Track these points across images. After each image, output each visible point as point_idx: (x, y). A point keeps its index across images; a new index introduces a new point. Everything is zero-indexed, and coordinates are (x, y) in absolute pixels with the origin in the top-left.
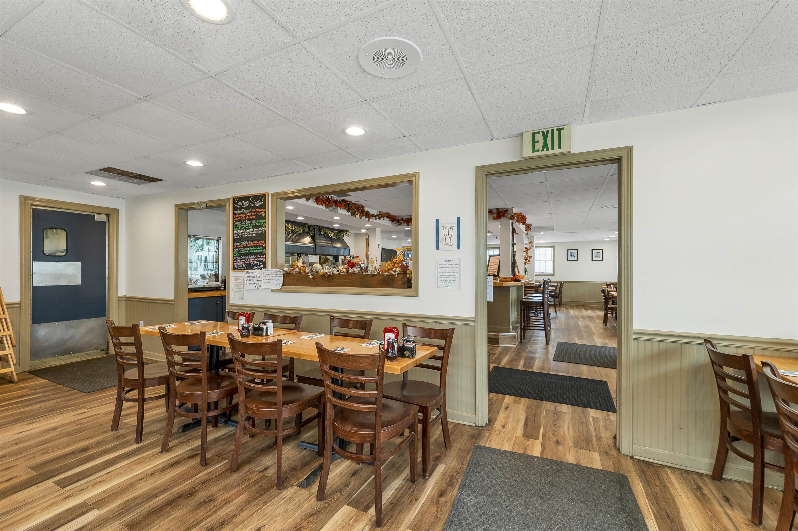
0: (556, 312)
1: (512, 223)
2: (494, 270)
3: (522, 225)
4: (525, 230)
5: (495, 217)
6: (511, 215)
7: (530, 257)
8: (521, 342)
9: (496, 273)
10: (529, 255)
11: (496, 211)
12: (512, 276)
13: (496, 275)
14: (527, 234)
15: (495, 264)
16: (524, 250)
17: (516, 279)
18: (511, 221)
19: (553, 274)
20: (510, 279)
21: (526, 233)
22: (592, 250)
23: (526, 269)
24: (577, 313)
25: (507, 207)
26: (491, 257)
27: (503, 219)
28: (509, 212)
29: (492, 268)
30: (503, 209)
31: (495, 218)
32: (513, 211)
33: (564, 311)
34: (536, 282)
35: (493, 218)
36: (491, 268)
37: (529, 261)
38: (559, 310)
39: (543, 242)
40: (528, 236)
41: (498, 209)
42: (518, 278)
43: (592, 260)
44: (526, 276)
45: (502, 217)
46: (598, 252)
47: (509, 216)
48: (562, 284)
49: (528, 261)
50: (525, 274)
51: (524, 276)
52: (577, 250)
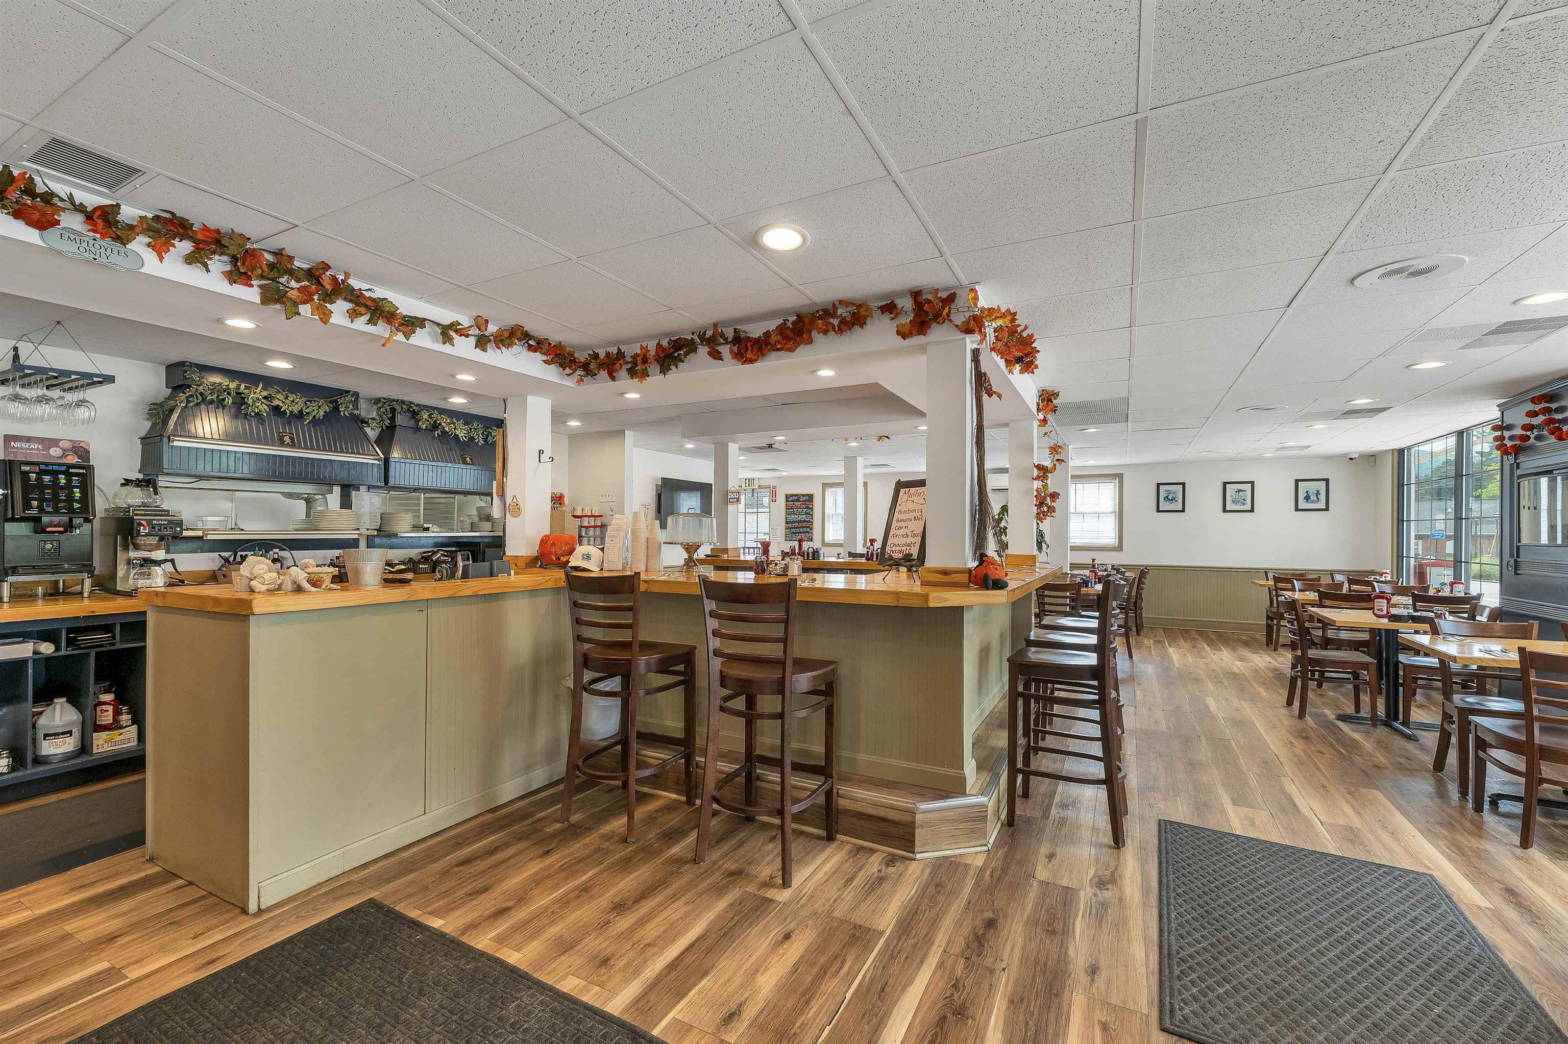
0: (1131, 656)
1: (976, 353)
2: (910, 540)
3: (1022, 372)
4: (1039, 410)
5: (904, 325)
6: (968, 315)
7: (1054, 496)
8: (1011, 821)
9: (915, 552)
10: (1051, 490)
11: (906, 303)
12: (972, 564)
13: (915, 556)
14: (1044, 421)
15: (912, 516)
16: (1036, 472)
17: (986, 577)
18: (971, 342)
19: (1120, 548)
20: (965, 578)
21: (1041, 417)
22: (1225, 484)
23: (1041, 534)
24: (1190, 659)
25: (952, 282)
26: (902, 491)
27: (938, 334)
28: (959, 302)
29: (903, 531)
30: (936, 291)
31: (907, 329)
32: (976, 298)
33: (1154, 653)
34: (1074, 566)
35: (898, 333)
36: (899, 532)
37: (1051, 509)
38: (1139, 647)
39: (1092, 463)
40: (1047, 429)
41: (916, 294)
42: (998, 574)
43: (1225, 511)
44: (1042, 557)
45: (934, 325)
46: (1240, 491)
47: (959, 319)
48: (1143, 573)
49: (1049, 507)
50: (1040, 548)
51: (1033, 558)
52: (1184, 484)
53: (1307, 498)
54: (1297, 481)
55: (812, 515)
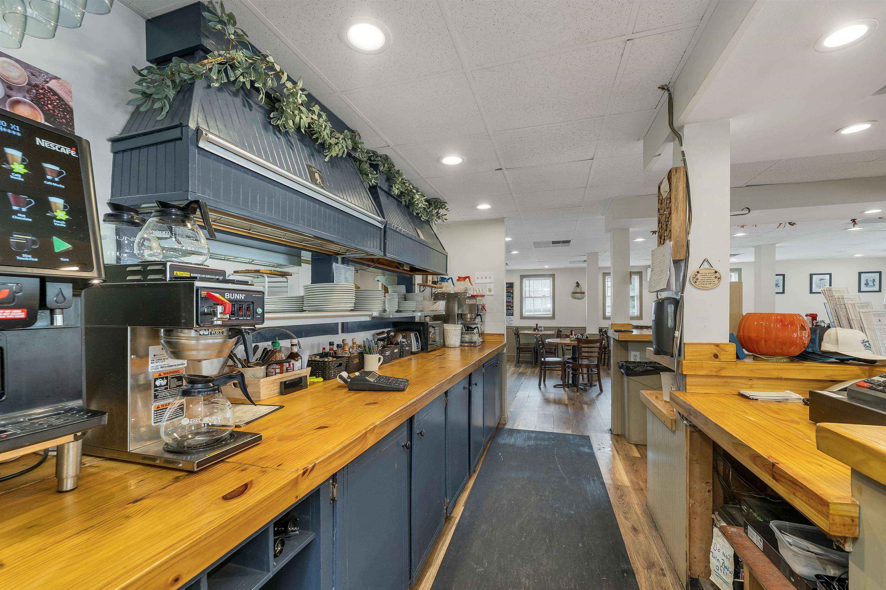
52: (784, 275)
53: (867, 284)
54: (860, 274)
55: (513, 297)
